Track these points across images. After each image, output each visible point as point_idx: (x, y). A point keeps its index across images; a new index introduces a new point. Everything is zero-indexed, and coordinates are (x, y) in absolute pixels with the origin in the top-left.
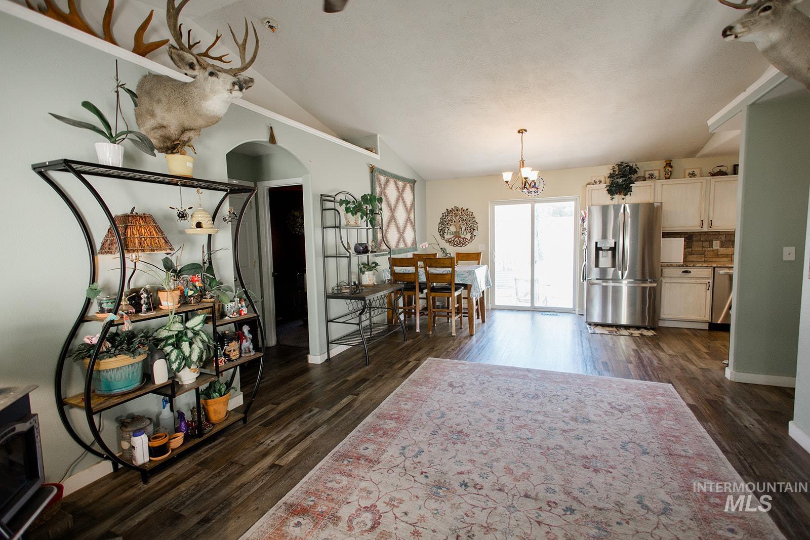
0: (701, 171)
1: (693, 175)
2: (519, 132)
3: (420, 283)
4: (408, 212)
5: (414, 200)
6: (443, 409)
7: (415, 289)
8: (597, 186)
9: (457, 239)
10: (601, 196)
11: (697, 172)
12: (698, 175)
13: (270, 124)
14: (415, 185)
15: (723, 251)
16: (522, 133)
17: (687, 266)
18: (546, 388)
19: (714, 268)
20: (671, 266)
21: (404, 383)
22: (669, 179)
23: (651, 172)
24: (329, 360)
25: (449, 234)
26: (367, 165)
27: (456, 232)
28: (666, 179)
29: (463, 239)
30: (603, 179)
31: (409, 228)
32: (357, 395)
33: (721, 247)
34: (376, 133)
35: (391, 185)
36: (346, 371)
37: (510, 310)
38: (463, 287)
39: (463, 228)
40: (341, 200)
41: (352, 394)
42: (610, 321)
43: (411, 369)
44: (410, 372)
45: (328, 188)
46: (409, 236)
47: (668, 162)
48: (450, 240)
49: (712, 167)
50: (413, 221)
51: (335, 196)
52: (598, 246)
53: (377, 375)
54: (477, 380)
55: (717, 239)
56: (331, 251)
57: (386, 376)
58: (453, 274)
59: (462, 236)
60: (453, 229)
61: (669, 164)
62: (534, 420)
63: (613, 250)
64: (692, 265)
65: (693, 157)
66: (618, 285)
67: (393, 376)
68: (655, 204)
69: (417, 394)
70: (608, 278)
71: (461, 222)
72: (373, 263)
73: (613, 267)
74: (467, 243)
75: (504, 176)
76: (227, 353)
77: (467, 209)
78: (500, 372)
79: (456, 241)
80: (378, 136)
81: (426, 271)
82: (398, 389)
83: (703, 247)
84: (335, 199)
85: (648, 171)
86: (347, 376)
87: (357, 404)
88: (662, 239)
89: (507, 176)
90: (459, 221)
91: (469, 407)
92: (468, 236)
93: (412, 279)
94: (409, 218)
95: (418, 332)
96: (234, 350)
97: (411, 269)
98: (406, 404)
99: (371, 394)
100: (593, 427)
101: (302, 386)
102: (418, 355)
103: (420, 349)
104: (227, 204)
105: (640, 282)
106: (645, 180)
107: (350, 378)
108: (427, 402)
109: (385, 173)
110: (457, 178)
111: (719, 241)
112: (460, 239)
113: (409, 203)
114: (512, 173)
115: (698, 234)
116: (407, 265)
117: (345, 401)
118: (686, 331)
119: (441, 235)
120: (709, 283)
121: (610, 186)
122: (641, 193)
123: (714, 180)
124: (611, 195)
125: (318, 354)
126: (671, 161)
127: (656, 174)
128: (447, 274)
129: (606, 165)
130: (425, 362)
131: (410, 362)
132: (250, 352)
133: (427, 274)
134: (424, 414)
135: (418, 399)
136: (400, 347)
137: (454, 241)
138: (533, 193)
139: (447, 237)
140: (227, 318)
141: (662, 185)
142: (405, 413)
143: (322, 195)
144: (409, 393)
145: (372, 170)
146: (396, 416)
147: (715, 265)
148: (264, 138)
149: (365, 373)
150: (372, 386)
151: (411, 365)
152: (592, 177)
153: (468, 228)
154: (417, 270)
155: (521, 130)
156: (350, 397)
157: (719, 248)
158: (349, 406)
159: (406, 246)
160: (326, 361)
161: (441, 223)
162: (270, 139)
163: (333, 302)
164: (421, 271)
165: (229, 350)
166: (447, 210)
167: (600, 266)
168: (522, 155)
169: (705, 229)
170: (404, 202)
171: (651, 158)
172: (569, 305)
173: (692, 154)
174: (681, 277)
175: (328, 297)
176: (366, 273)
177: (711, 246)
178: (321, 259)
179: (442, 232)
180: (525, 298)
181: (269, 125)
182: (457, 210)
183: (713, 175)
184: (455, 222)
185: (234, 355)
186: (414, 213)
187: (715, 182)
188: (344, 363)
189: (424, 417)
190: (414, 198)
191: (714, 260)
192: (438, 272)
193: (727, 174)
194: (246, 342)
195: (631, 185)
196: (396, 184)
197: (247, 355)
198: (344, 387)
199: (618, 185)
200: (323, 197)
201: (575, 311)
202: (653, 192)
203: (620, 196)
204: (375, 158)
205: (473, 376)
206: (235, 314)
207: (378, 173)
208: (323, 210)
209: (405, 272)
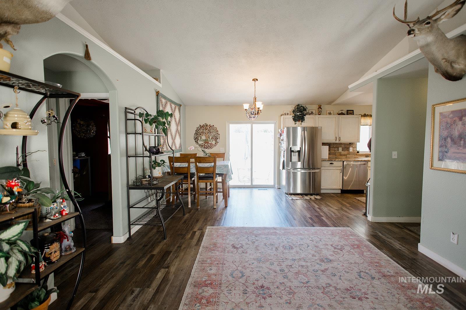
0: (333, 112)
1: (330, 114)
2: (253, 80)
3: (191, 174)
4: (177, 125)
5: (180, 118)
6: (240, 268)
7: (187, 178)
8: (287, 116)
9: (206, 144)
10: (289, 121)
11: (332, 112)
12: (332, 114)
13: (86, 42)
14: (181, 108)
15: (343, 153)
16: (255, 81)
17: (332, 161)
18: (292, 240)
19: (343, 161)
20: (325, 160)
21: (200, 251)
22: (320, 115)
23: (312, 111)
24: (130, 238)
25: (201, 141)
26: (154, 90)
27: (205, 140)
28: (319, 115)
29: (210, 144)
30: (289, 113)
31: (178, 136)
32: (168, 267)
33: (342, 151)
34: (159, 69)
35: (168, 106)
36: (148, 246)
37: (239, 188)
38: (218, 176)
39: (211, 138)
40: (140, 113)
41: (163, 268)
42: (292, 192)
43: (199, 238)
44: (200, 240)
45: (130, 103)
46: (178, 141)
47: (320, 106)
48: (202, 145)
49: (338, 110)
50: (179, 131)
51: (136, 109)
52: (292, 150)
53: (176, 247)
54: (249, 240)
55: (341, 147)
56: (131, 152)
57: (183, 246)
58: (214, 167)
59: (210, 142)
60: (204, 138)
61: (320, 107)
62: (301, 266)
63: (299, 152)
64: (334, 160)
65: (330, 105)
66: (296, 171)
67: (189, 246)
68: (319, 128)
69: (215, 258)
70: (298, 168)
71: (209, 133)
72: (161, 161)
73: (299, 162)
74: (213, 147)
75: (244, 106)
76: (46, 256)
77: (213, 126)
78: (260, 232)
79: (206, 145)
80: (161, 70)
81: (196, 165)
82: (198, 256)
83: (335, 151)
84: (135, 112)
85: (311, 110)
86: (151, 251)
87: (171, 277)
88: (322, 146)
89: (246, 106)
90: (208, 133)
91: (256, 263)
92: (214, 142)
93: (185, 171)
94: (177, 129)
95: (190, 208)
96: (55, 252)
97: (185, 165)
98: (211, 269)
99: (179, 264)
100: (335, 264)
101: (115, 267)
102: (198, 226)
103: (197, 221)
104: (44, 107)
105: (308, 169)
106: (310, 115)
107: (155, 252)
108: (225, 264)
109: (165, 98)
110: (208, 105)
111: (341, 148)
112: (208, 144)
113: (177, 120)
114: (249, 104)
115: (332, 144)
116: (182, 161)
117: (160, 275)
118: (332, 195)
119: (196, 142)
120: (341, 169)
121: (294, 117)
122: (309, 121)
123: (341, 117)
124: (295, 122)
125: (121, 235)
126: (321, 105)
127: (314, 112)
128: (210, 167)
129: (290, 105)
130: (207, 230)
131: (195, 232)
132: (71, 249)
133: (197, 168)
134: (229, 276)
135: (217, 263)
136: (183, 221)
137: (204, 145)
138: (252, 118)
139: (200, 142)
140: (48, 220)
141: (319, 118)
142: (214, 277)
143: (126, 108)
144: (208, 258)
145: (158, 93)
146: (209, 282)
147: (344, 160)
148: (80, 53)
149: (165, 245)
150: (176, 257)
151: (198, 234)
152: (283, 111)
153: (214, 137)
154: (189, 165)
155: (254, 79)
156: (163, 270)
157: (341, 151)
158: (165, 280)
159: (176, 148)
160: (128, 239)
161: (196, 134)
162: (85, 55)
163: (132, 191)
164: (192, 166)
165: (50, 252)
166: (200, 125)
167: (292, 161)
168: (255, 94)
169: (337, 142)
170: (175, 118)
171: (312, 103)
172: (271, 183)
173: (330, 103)
174: (329, 166)
175: (130, 188)
176: (157, 168)
177: (338, 150)
178: (125, 158)
179: (196, 139)
180: (243, 180)
181: (84, 43)
182: (207, 126)
183: (339, 114)
184: (205, 133)
185: (55, 257)
186: (180, 126)
187: (341, 118)
188: (144, 240)
189: (230, 278)
190: (180, 116)
191: (339, 157)
192: (204, 166)
193: (345, 115)
194: (68, 240)
195: (304, 117)
196: (171, 106)
197: (68, 253)
198: (153, 261)
199: (298, 116)
200: (127, 110)
201: (275, 186)
202: (314, 121)
203: (299, 122)
204: (159, 86)
205: (244, 237)
206: (57, 215)
207: (161, 97)
208: (127, 120)
209: (180, 166)
